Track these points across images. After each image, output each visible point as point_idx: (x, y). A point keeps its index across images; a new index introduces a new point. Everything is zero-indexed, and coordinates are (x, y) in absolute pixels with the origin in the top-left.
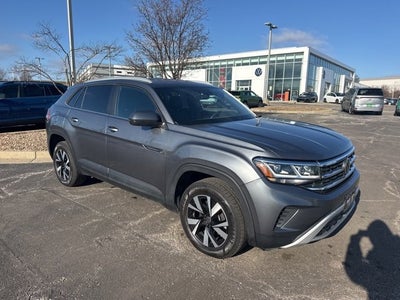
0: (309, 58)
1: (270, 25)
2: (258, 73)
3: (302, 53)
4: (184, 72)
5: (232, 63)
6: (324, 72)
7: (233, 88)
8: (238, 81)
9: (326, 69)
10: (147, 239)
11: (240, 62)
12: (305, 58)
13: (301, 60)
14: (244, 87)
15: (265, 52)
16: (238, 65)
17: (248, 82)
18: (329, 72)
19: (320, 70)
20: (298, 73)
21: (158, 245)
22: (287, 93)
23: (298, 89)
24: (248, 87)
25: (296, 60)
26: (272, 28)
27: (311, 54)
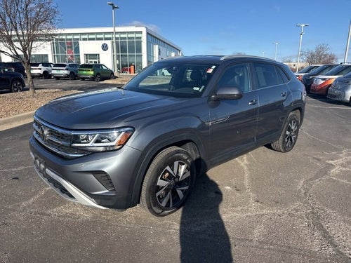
0: (147, 37)
1: (112, 5)
2: (105, 48)
3: (141, 32)
4: (34, 44)
5: (78, 37)
6: (159, 50)
7: (83, 62)
8: (87, 55)
9: (161, 48)
10: (49, 215)
11: (86, 37)
12: (144, 37)
13: (140, 38)
14: (93, 61)
15: (110, 29)
16: (84, 39)
17: (96, 56)
18: (164, 50)
19: (156, 48)
20: (139, 50)
21: (64, 217)
22: (132, 67)
23: (141, 63)
24: (97, 60)
25: (137, 38)
26: (114, 8)
27: (148, 34)
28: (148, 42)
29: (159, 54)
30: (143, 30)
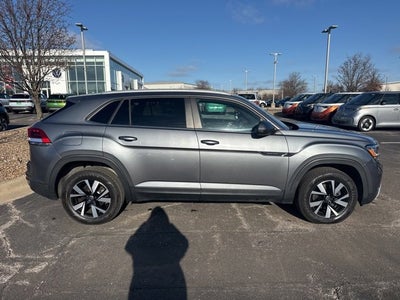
0: (110, 62)
1: (80, 26)
2: (57, 74)
3: (102, 57)
9: (124, 74)
12: (107, 62)
13: (102, 63)
18: (127, 76)
19: (119, 74)
20: (101, 75)
24: (47, 89)
25: (97, 63)
26: (83, 29)
27: (111, 59)
28: (111, 68)
29: (123, 81)
30: (106, 54)
